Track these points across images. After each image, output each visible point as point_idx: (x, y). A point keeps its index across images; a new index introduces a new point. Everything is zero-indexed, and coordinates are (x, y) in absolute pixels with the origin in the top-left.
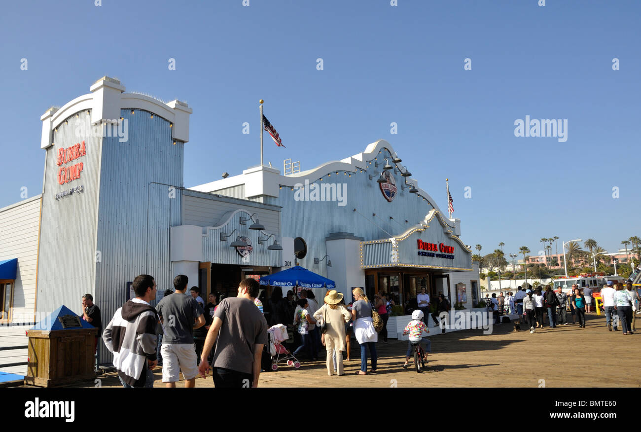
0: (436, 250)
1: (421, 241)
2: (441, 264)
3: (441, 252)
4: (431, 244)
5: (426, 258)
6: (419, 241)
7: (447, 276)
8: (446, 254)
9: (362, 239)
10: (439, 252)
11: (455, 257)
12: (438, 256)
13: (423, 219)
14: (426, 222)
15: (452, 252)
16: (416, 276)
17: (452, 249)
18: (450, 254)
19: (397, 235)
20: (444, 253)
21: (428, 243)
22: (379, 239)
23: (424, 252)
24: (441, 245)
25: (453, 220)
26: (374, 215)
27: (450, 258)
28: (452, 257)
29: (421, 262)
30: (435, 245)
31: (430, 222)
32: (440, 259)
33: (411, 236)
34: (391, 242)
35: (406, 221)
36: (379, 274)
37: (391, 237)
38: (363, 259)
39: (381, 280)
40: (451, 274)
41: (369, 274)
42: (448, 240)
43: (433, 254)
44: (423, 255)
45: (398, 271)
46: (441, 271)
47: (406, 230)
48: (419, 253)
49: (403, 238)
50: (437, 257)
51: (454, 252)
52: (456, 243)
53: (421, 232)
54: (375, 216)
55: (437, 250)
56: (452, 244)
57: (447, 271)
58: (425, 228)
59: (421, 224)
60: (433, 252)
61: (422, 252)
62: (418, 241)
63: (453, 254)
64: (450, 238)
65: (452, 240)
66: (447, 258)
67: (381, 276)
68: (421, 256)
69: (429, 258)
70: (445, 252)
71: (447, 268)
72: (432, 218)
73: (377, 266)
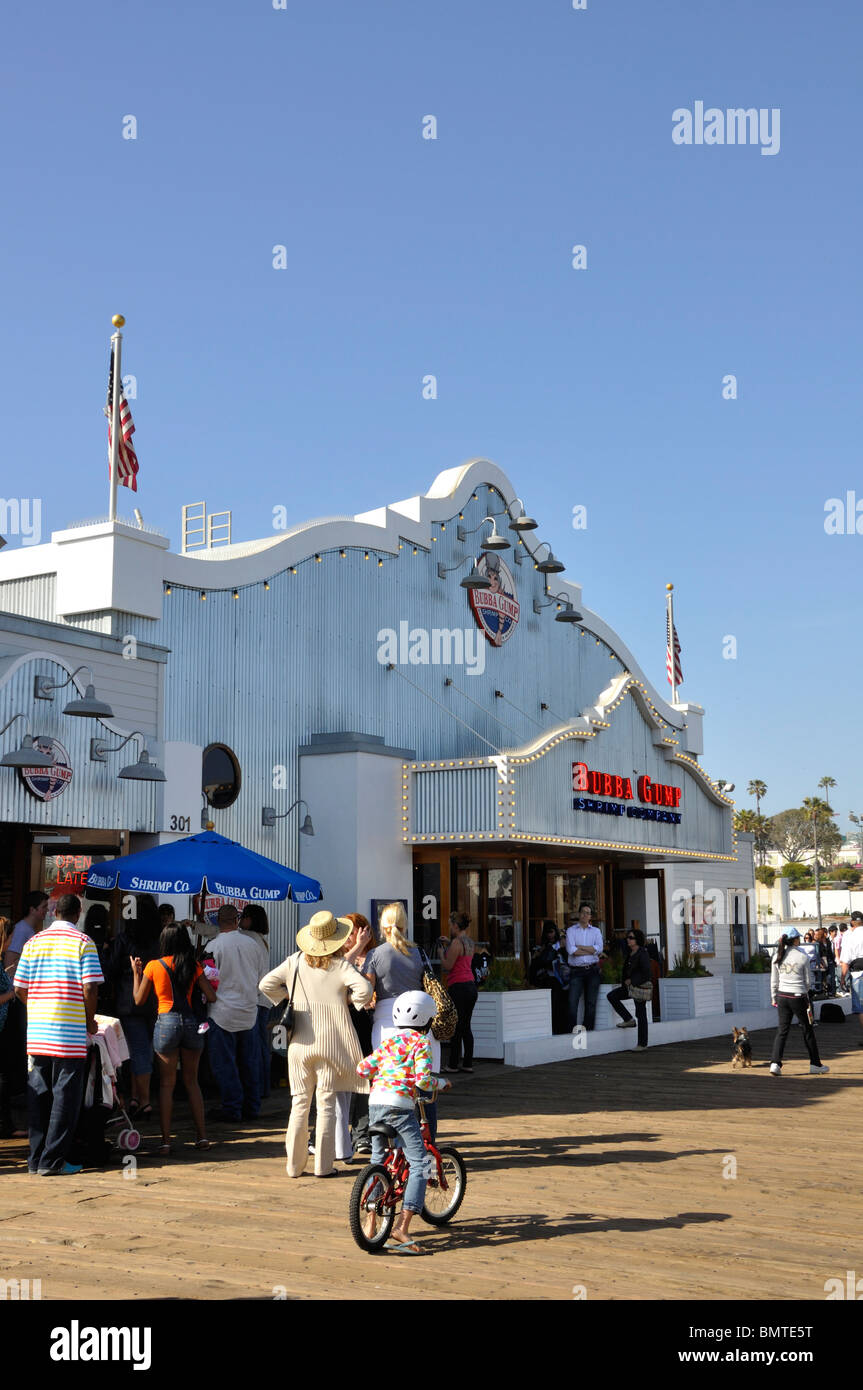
0: (626, 795)
1: (584, 767)
2: (640, 839)
3: (642, 800)
4: (614, 778)
5: (596, 817)
6: (577, 768)
7: (658, 875)
8: (657, 807)
9: (409, 756)
10: (634, 802)
11: (682, 819)
12: (633, 813)
13: (593, 701)
14: (600, 710)
15: (675, 804)
16: (566, 872)
17: (675, 792)
18: (669, 810)
19: (512, 745)
20: (649, 806)
21: (603, 775)
22: (458, 757)
23: (591, 801)
24: (643, 781)
25: (682, 707)
26: (447, 683)
27: (669, 821)
28: (674, 819)
29: (581, 831)
30: (625, 782)
31: (612, 713)
32: (639, 823)
33: (554, 750)
34: (495, 768)
35: (543, 706)
36: (454, 863)
37: (495, 753)
38: (409, 813)
39: (460, 879)
40: (669, 869)
41: (425, 860)
42: (664, 766)
43: (619, 806)
44: (587, 809)
45: (515, 854)
46: (641, 858)
47: (541, 730)
48: (577, 804)
49: (525, 757)
50: (630, 815)
51: (681, 801)
52: (687, 776)
53: (584, 741)
54: (451, 688)
55: (630, 797)
56: (676, 779)
57: (660, 858)
58: (596, 730)
59: (587, 718)
60: (617, 801)
61: (586, 801)
62: (575, 766)
63: (678, 810)
64: (672, 762)
65: (674, 766)
66: (660, 820)
67: (460, 867)
68: (581, 813)
69: (609, 818)
70: (654, 802)
71: (659, 850)
72: (618, 699)
73: (451, 838)
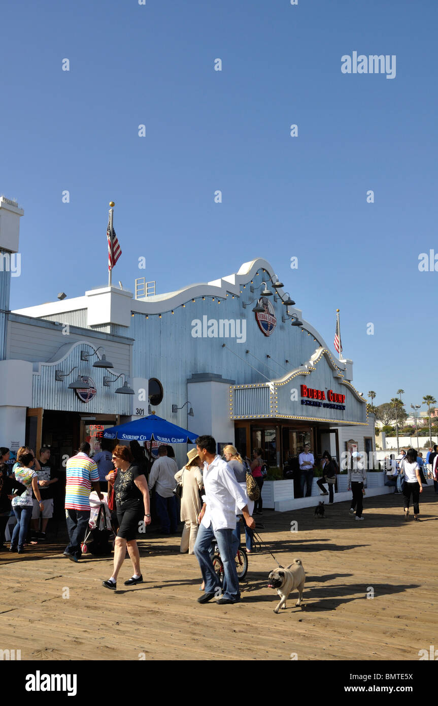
0: (323, 398)
1: (305, 387)
2: (328, 416)
3: (329, 400)
4: (317, 391)
5: (311, 408)
6: (303, 388)
7: (336, 431)
8: (335, 403)
9: (232, 383)
10: (326, 401)
11: (346, 408)
12: (326, 406)
13: (309, 359)
14: (311, 363)
15: (343, 402)
16: (297, 431)
17: (343, 397)
18: (340, 404)
19: (274, 378)
20: (332, 403)
21: (313, 390)
22: (252, 383)
23: (309, 401)
24: (329, 392)
25: (344, 361)
26: (247, 352)
27: (340, 409)
28: (342, 408)
29: (304, 413)
30: (322, 392)
31: (317, 363)
32: (328, 410)
33: (293, 380)
34: (269, 387)
35: (287, 361)
36: (251, 427)
37: (269, 381)
38: (233, 407)
39: (254, 433)
40: (340, 429)
41: (239, 426)
42: (337, 386)
43: (320, 403)
44: (307, 404)
45: (276, 424)
46: (328, 425)
47: (286, 373)
48: (302, 402)
49: (283, 382)
50: (324, 407)
51: (345, 401)
52: (347, 390)
53: (305, 376)
54: (249, 354)
55: (324, 399)
56: (343, 391)
57: (336, 425)
58: (310, 371)
59: (306, 366)
60: (319, 401)
61: (306, 401)
62: (302, 386)
63: (344, 404)
64: (341, 384)
65: (342, 385)
66: (337, 408)
67: (254, 429)
68: (304, 406)
69: (315, 408)
70: (334, 401)
71: (336, 421)
72: (319, 358)
73: (251, 417)
